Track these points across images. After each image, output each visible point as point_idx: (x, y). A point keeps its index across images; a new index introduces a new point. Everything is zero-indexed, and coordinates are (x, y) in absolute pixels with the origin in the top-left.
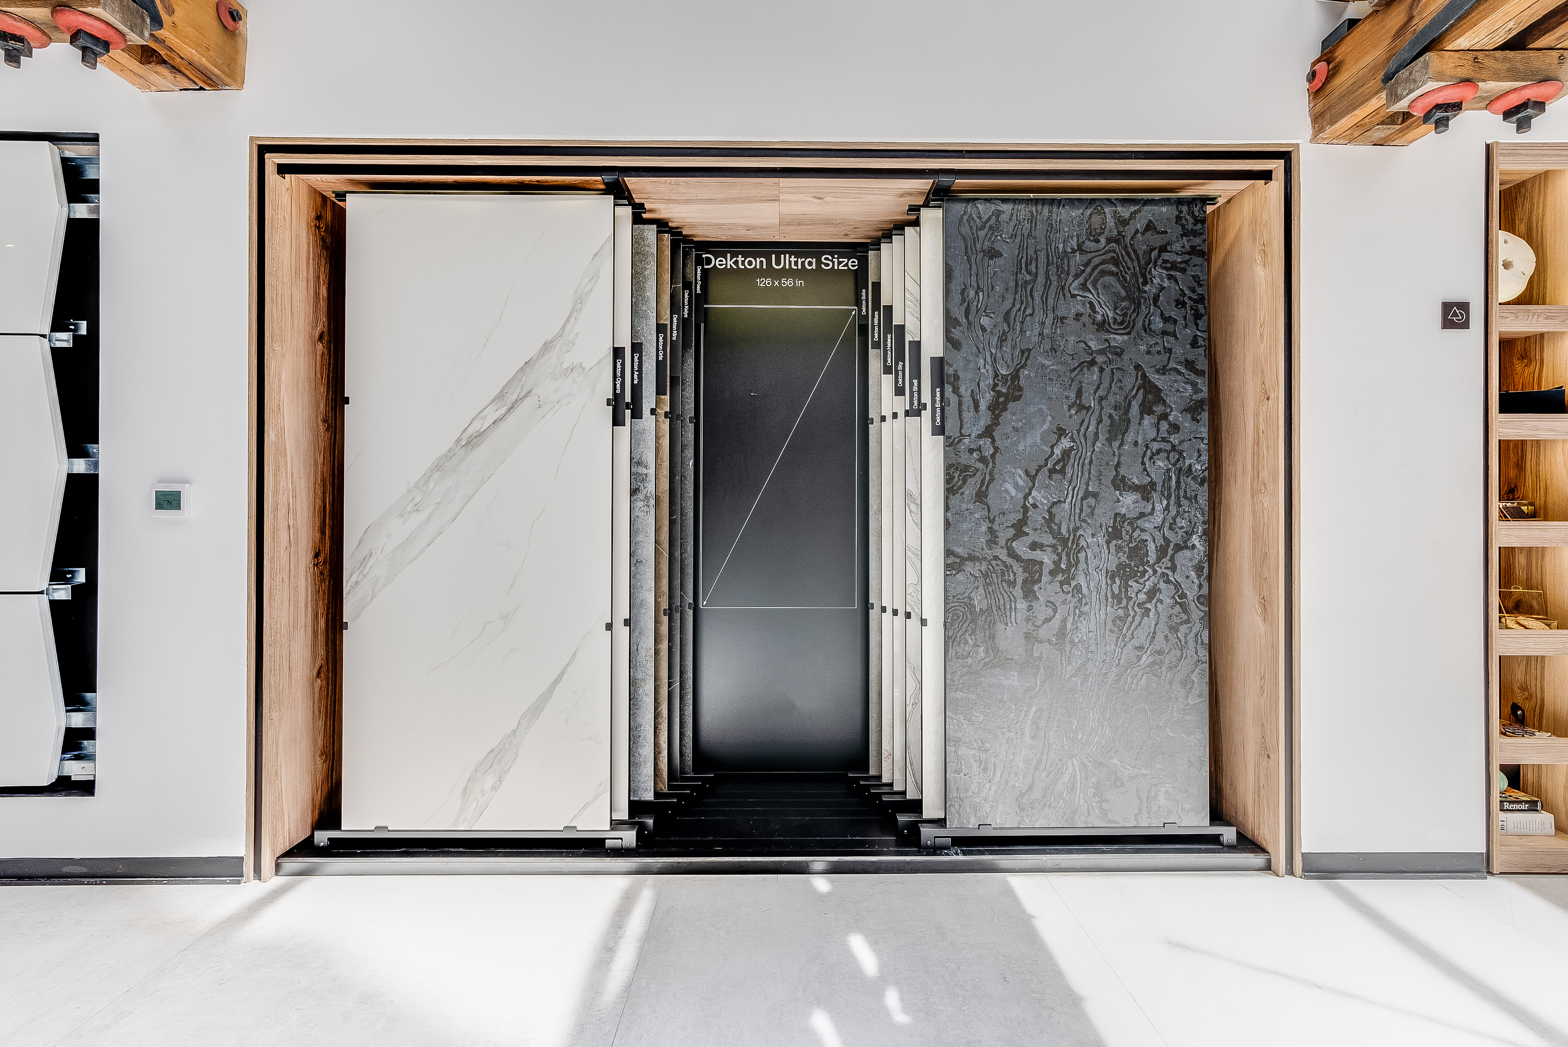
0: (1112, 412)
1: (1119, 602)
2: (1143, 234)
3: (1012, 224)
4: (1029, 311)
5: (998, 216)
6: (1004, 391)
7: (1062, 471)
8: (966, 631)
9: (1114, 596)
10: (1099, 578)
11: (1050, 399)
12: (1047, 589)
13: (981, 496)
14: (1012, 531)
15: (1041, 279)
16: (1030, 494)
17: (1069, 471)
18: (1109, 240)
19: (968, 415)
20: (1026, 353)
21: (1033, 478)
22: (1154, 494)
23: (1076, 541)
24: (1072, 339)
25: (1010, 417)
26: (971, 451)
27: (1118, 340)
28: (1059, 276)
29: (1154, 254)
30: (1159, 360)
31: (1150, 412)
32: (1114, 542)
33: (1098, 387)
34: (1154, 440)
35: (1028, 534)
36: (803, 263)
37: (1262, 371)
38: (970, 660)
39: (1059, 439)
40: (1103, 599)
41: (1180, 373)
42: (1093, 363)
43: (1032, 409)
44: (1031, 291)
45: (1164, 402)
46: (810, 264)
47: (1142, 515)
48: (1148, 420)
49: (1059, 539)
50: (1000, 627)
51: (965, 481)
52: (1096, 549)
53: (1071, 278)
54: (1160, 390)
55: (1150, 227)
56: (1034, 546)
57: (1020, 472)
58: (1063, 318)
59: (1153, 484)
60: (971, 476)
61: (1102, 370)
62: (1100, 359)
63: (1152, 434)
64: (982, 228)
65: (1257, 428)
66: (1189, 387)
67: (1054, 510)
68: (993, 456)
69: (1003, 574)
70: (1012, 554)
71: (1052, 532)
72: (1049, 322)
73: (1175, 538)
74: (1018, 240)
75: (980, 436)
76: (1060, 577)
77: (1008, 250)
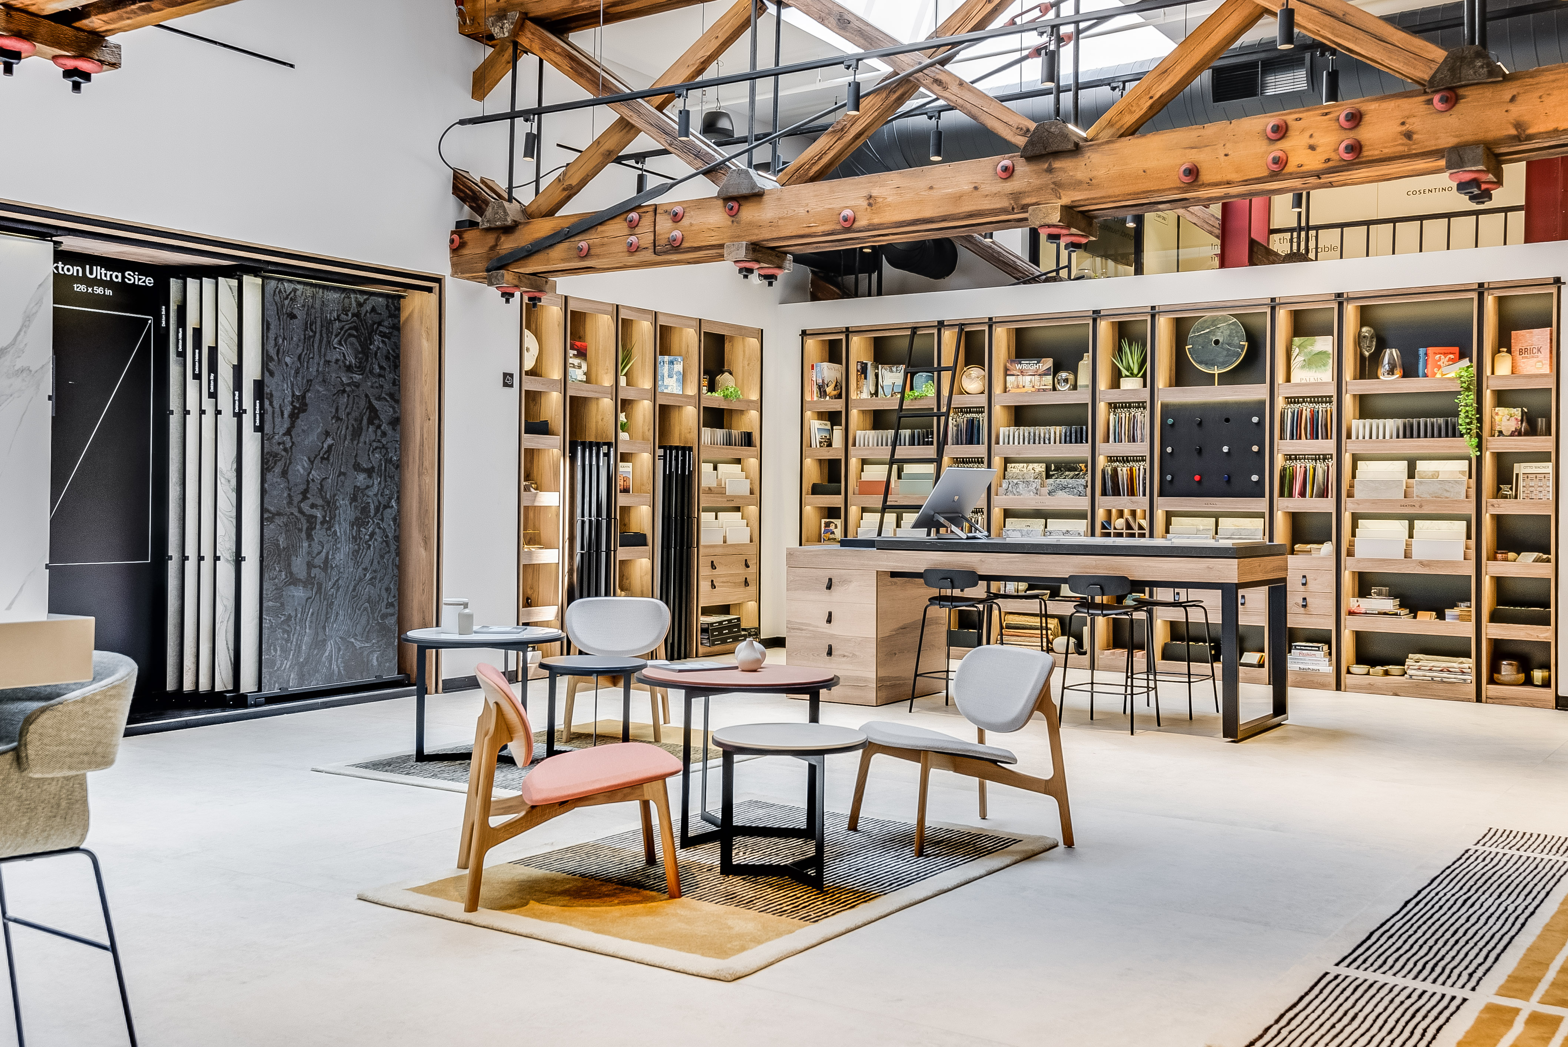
0: (354, 422)
1: (356, 541)
2: (370, 313)
3: (303, 298)
4: (311, 356)
5: (295, 292)
6: (298, 405)
7: (328, 459)
8: (275, 562)
9: (353, 538)
10: (346, 526)
11: (322, 412)
12: (319, 533)
13: (284, 473)
14: (300, 497)
15: (318, 335)
16: (310, 473)
17: (331, 458)
18: (353, 315)
19: (278, 420)
20: (309, 381)
21: (312, 462)
22: (374, 475)
23: (334, 503)
24: (334, 375)
25: (301, 423)
26: (279, 444)
27: (357, 377)
28: (327, 334)
29: (375, 326)
30: (376, 391)
31: (372, 424)
32: (354, 504)
33: (347, 407)
34: (374, 441)
35: (309, 498)
36: (111, 275)
37: (426, 403)
38: (276, 581)
39: (326, 438)
40: (348, 539)
41: (387, 401)
42: (344, 391)
43: (313, 418)
44: (313, 342)
45: (379, 418)
46: (117, 277)
47: (368, 487)
48: (371, 429)
49: (326, 502)
50: (294, 558)
51: (275, 464)
52: (345, 508)
53: (333, 337)
54: (377, 411)
55: (373, 309)
56: (313, 506)
57: (306, 458)
58: (329, 362)
59: (373, 468)
60: (279, 460)
61: (348, 396)
62: (348, 389)
63: (373, 438)
64: (287, 298)
65: (422, 436)
66: (391, 409)
67: (323, 483)
68: (291, 447)
69: (296, 524)
70: (301, 511)
71: (322, 497)
72: (322, 363)
73: (384, 502)
74: (306, 309)
75: (284, 435)
76: (326, 526)
77: (300, 314)
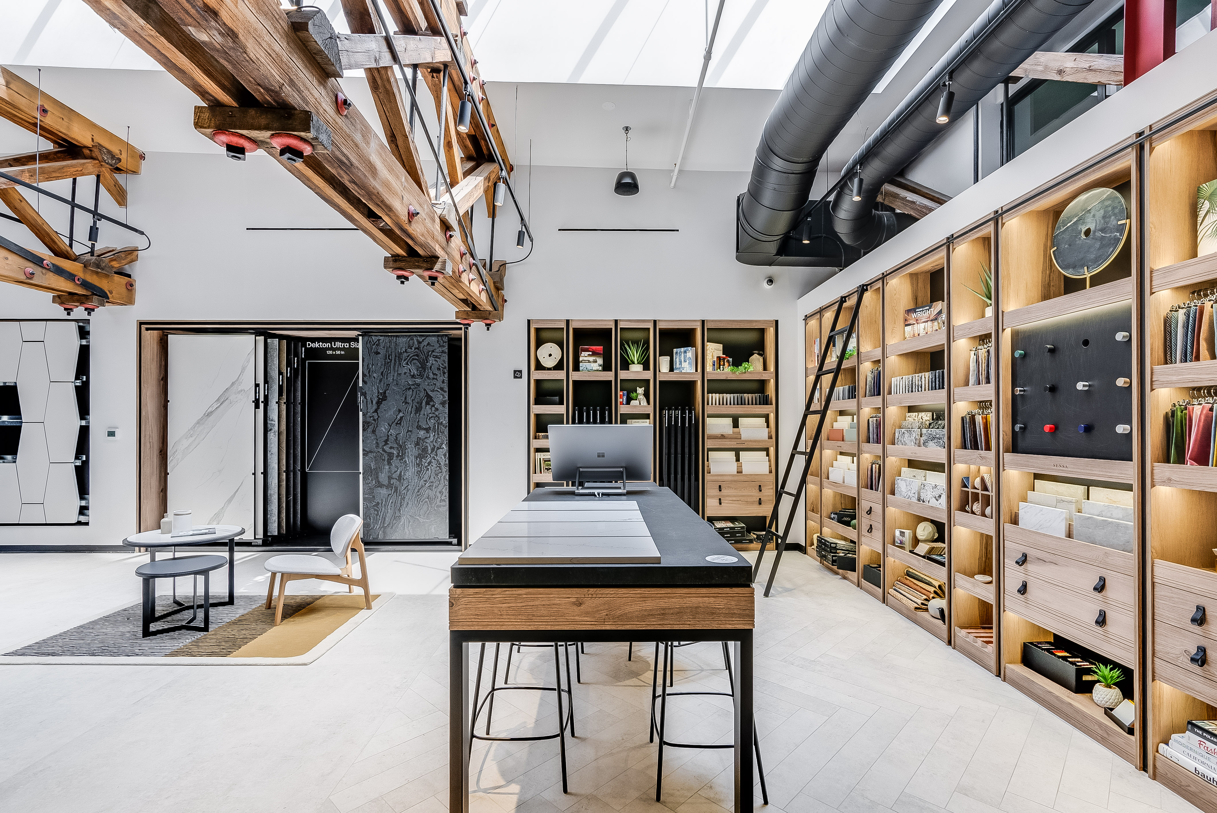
0: (416, 404)
1: (419, 466)
2: (426, 346)
3: (384, 343)
4: (389, 372)
5: (379, 341)
6: (381, 397)
7: (400, 424)
8: (369, 475)
9: (417, 464)
10: (412, 458)
11: (396, 400)
12: (395, 462)
13: (374, 432)
14: (384, 443)
15: (393, 361)
16: (389, 431)
17: (402, 423)
18: (415, 349)
19: (369, 406)
20: (388, 385)
21: (391, 426)
22: (430, 431)
23: (405, 446)
24: (403, 381)
25: (383, 406)
26: (370, 417)
27: (418, 381)
28: (399, 360)
29: (430, 353)
30: (431, 388)
31: (429, 404)
32: (417, 447)
33: (412, 396)
34: (430, 413)
35: (389, 444)
38: (370, 485)
39: (399, 413)
40: (413, 465)
41: (438, 392)
42: (410, 388)
43: (390, 403)
44: (390, 365)
45: (433, 401)
47: (426, 438)
48: (428, 407)
49: (399, 446)
50: (380, 474)
51: (368, 427)
52: (411, 449)
53: (403, 361)
54: (432, 397)
55: (428, 344)
56: (391, 448)
57: (386, 424)
58: (400, 374)
59: (430, 428)
60: (370, 425)
61: (413, 391)
62: (412, 387)
63: (430, 411)
64: (374, 345)
66: (441, 396)
67: (398, 436)
68: (377, 419)
69: (381, 457)
70: (384, 450)
71: (397, 443)
72: (396, 375)
73: (437, 445)
74: (385, 349)
75: (373, 412)
76: (399, 458)
77: (382, 352)
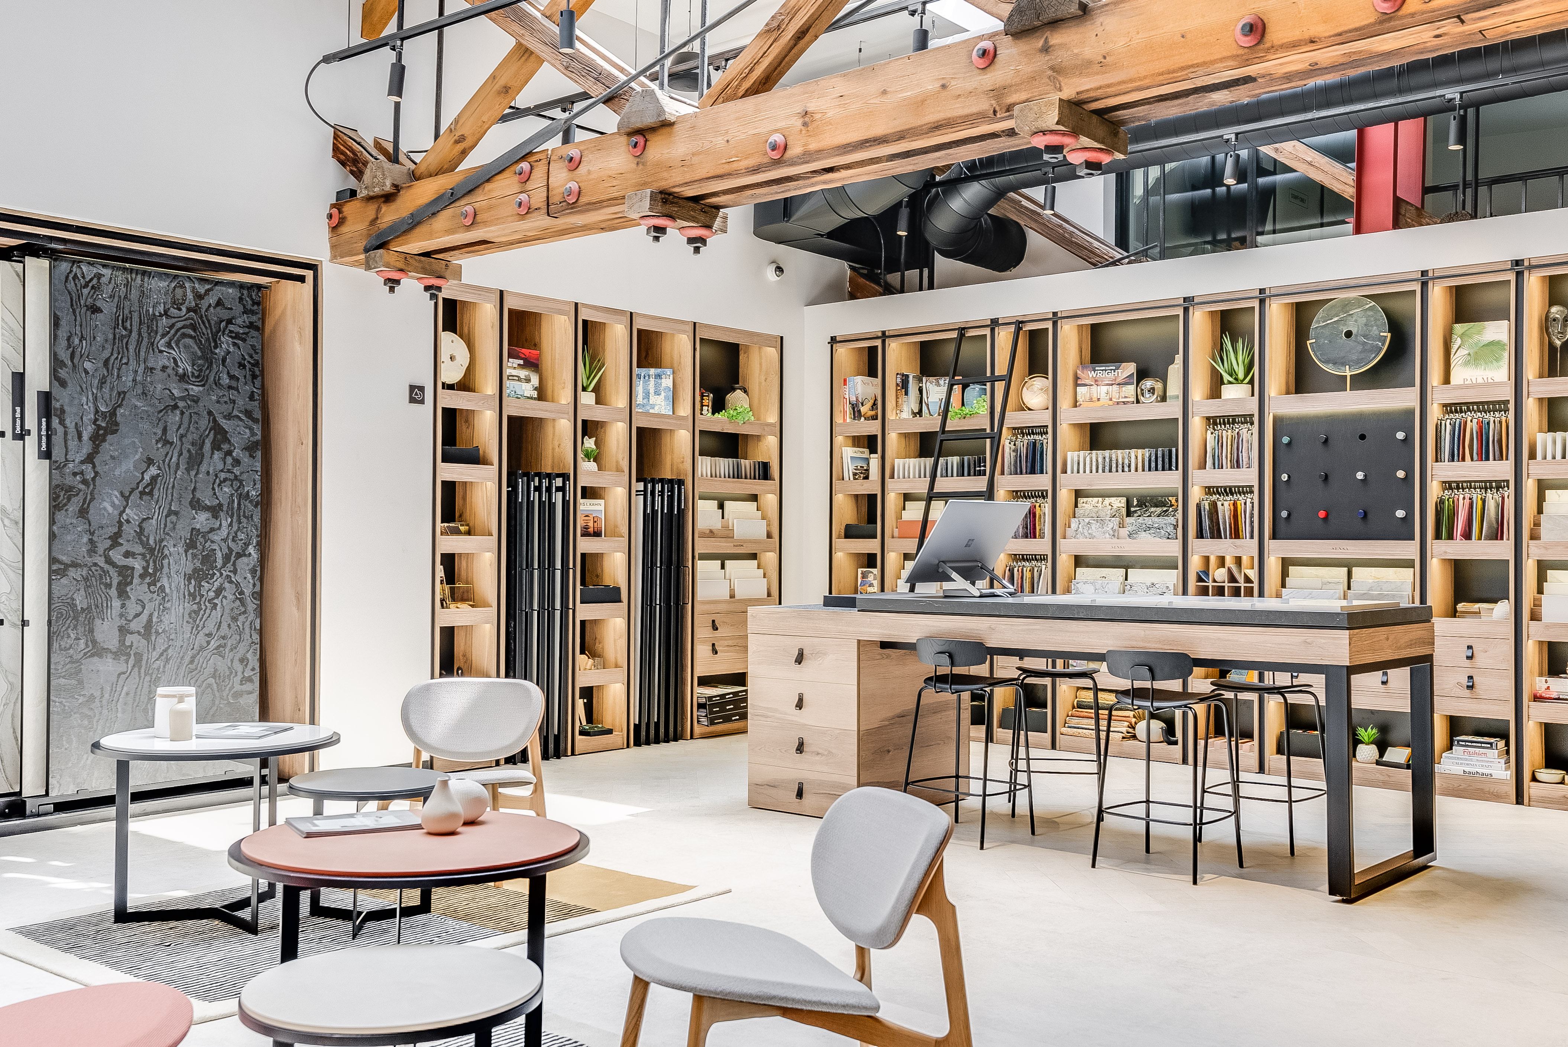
0: (190, 447)
1: (194, 599)
2: (214, 308)
3: (111, 286)
4: (125, 361)
5: (99, 279)
6: (104, 425)
7: (151, 493)
8: (69, 627)
9: (190, 594)
10: (178, 580)
11: (141, 434)
12: (138, 589)
13: (83, 513)
14: (109, 542)
15: (134, 335)
16: (124, 511)
17: (156, 493)
18: (189, 310)
19: (73, 444)
20: (122, 394)
21: (127, 499)
22: (221, 514)
23: (161, 550)
24: (159, 387)
25: (109, 447)
26: (75, 474)
27: (195, 390)
28: (149, 334)
29: (223, 324)
30: (226, 408)
31: (219, 449)
32: (191, 551)
33: (180, 427)
34: (222, 471)
35: (122, 545)
37: (299, 423)
38: (71, 651)
39: (148, 467)
40: (182, 597)
41: (241, 420)
42: (175, 407)
43: (127, 441)
44: (127, 344)
45: (229, 441)
47: (212, 530)
48: (217, 455)
49: (148, 549)
50: (98, 622)
51: (69, 499)
52: (177, 557)
53: (158, 337)
54: (227, 432)
55: (219, 303)
56: (127, 554)
57: (116, 493)
58: (152, 369)
59: (220, 505)
60: (74, 496)
61: (182, 413)
62: (181, 404)
63: (220, 466)
64: (86, 286)
65: (295, 465)
66: (247, 431)
67: (144, 525)
68: (94, 479)
69: (101, 578)
70: (109, 561)
71: (142, 543)
72: (141, 371)
73: (236, 548)
74: (116, 301)
75: (82, 462)
76: (148, 580)
77: (108, 308)
